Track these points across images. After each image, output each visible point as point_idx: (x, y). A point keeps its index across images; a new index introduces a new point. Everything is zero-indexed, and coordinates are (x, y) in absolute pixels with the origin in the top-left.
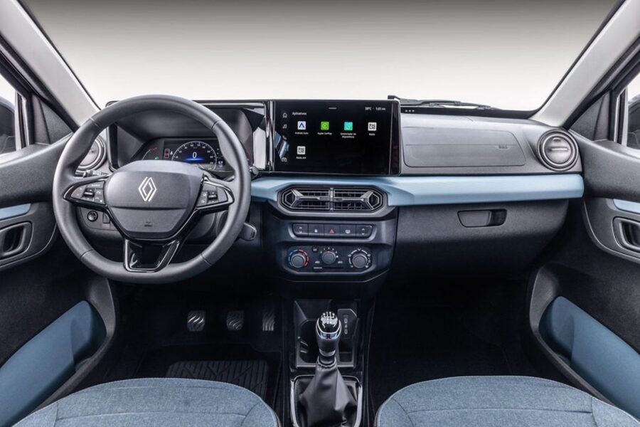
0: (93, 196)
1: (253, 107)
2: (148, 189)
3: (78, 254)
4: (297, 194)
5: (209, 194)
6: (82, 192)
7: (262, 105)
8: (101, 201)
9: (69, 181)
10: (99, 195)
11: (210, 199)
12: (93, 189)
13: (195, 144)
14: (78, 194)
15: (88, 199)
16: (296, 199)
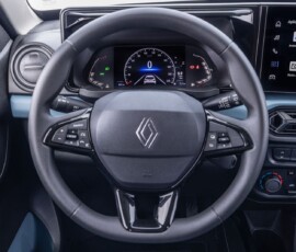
0: (77, 139)
1: (240, 15)
2: (147, 133)
3: (68, 212)
4: (285, 117)
5: (219, 136)
6: (64, 135)
7: (249, 11)
8: (87, 145)
9: (47, 121)
10: (83, 139)
11: (219, 142)
12: (76, 130)
13: (149, 52)
14: (59, 137)
15: (71, 143)
16: (284, 123)
